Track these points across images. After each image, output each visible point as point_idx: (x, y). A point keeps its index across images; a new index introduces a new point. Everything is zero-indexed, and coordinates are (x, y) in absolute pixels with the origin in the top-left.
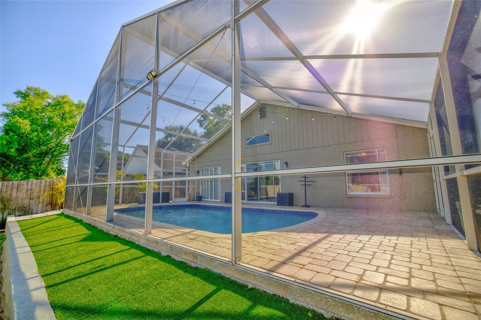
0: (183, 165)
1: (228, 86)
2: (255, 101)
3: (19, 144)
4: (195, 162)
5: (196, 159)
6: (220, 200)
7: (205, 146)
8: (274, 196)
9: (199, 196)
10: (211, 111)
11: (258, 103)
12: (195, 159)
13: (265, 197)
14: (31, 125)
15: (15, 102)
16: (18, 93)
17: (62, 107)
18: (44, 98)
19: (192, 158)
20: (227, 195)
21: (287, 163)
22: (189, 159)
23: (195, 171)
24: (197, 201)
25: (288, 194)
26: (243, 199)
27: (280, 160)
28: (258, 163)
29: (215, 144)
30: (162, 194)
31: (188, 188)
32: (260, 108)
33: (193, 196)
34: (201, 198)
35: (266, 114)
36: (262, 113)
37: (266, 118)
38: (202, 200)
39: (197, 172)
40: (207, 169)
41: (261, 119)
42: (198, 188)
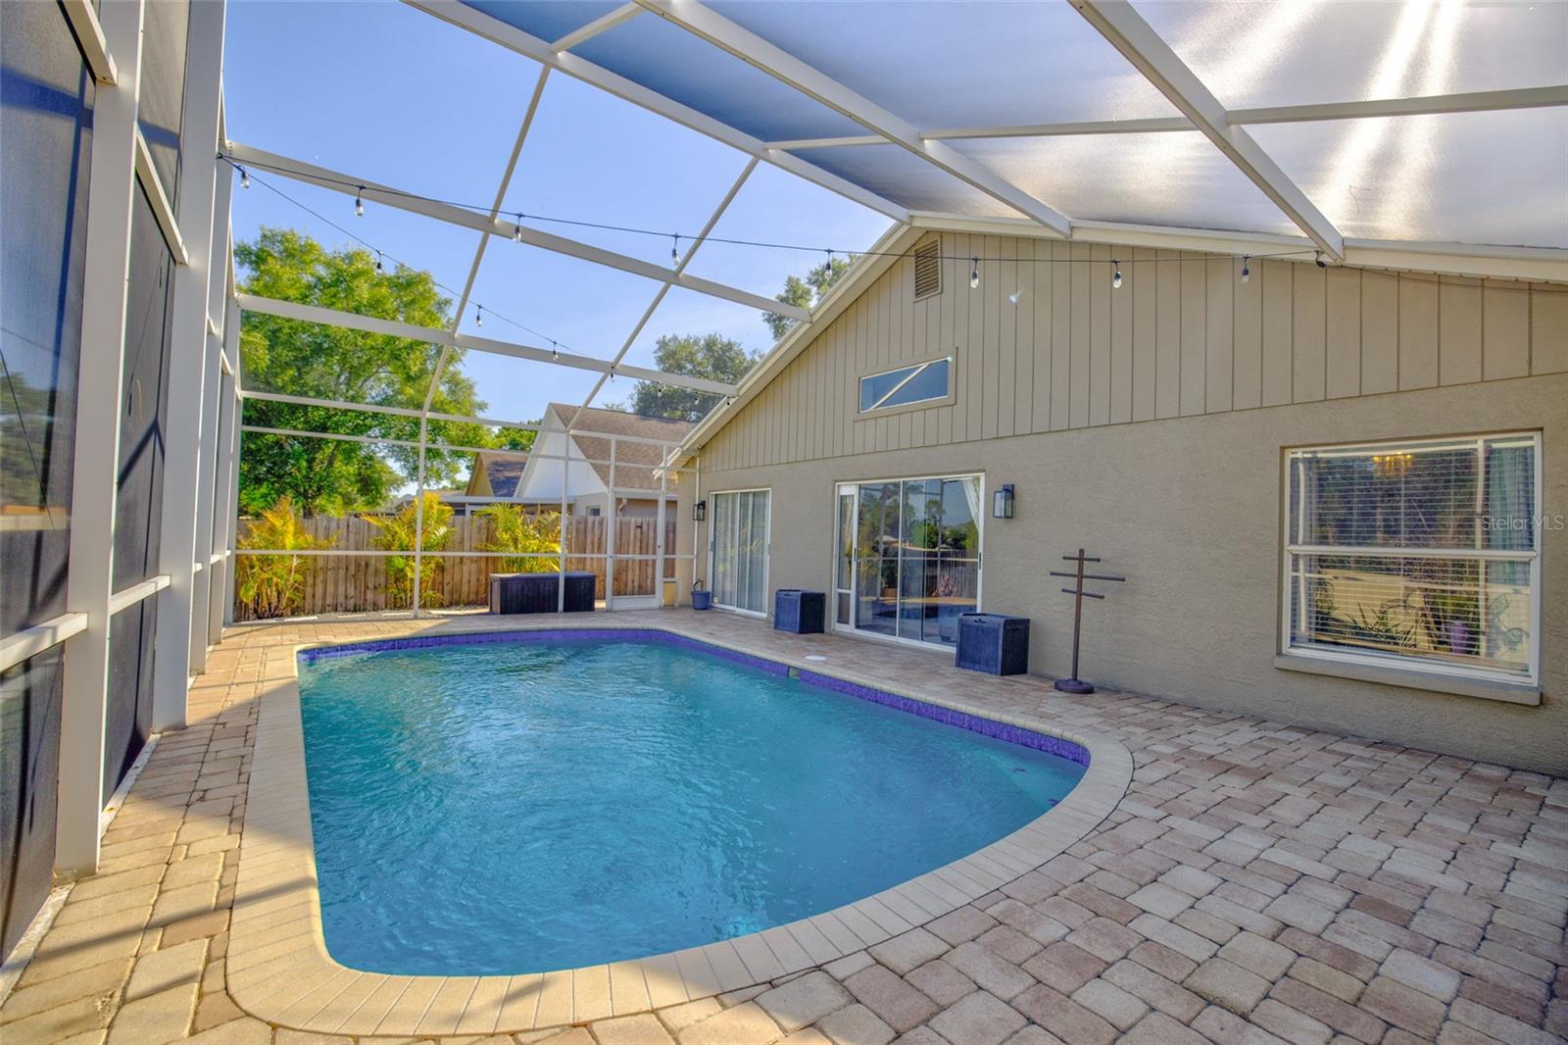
0: (654, 479)
1: (757, 158)
2: (892, 222)
4: (693, 470)
5: (697, 459)
6: (765, 616)
7: (717, 411)
9: (702, 593)
10: (810, 280)
11: (905, 228)
12: (692, 457)
14: (271, 348)
16: (242, 254)
17: (350, 290)
18: (306, 263)
19: (683, 453)
20: (781, 599)
21: (1013, 486)
22: (673, 459)
23: (695, 501)
24: (696, 609)
25: (1005, 625)
26: (843, 618)
27: (983, 474)
28: (901, 480)
29: (755, 403)
30: (566, 583)
31: (670, 564)
32: (916, 251)
33: (681, 592)
34: (708, 600)
35: (939, 276)
36: (924, 273)
37: (940, 294)
38: (710, 607)
39: (699, 505)
40: (730, 497)
41: (920, 299)
42: (702, 562)
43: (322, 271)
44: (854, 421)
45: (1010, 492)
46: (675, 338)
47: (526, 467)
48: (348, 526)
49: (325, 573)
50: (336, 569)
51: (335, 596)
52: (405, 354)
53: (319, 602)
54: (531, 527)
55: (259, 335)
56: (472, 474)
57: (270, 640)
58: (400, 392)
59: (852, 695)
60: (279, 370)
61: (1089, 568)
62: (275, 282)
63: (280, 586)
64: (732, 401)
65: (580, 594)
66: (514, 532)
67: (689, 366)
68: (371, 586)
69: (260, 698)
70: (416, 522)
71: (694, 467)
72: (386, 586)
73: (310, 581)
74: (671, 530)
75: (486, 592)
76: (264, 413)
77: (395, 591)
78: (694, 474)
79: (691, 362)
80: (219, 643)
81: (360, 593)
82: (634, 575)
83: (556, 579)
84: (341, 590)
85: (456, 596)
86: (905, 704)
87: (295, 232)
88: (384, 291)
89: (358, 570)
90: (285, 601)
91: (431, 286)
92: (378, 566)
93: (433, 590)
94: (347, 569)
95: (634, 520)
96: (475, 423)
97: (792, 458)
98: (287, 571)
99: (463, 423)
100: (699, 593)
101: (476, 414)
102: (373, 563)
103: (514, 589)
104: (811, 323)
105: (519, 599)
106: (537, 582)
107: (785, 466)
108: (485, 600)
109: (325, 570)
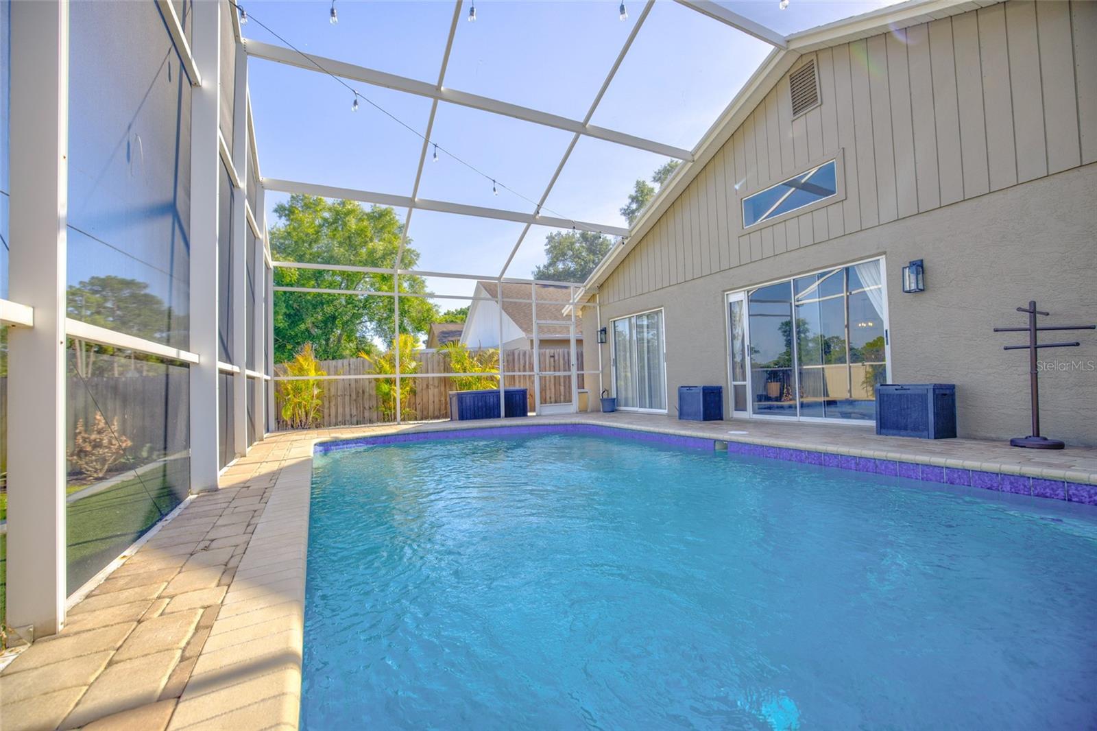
0: (564, 315)
2: (771, 48)
4: (594, 304)
5: (597, 296)
6: (665, 412)
7: (612, 253)
8: (851, 396)
9: (609, 399)
10: (654, 178)
11: (783, 53)
12: (594, 296)
13: (822, 399)
16: (280, 210)
17: (345, 224)
18: (317, 211)
19: (586, 291)
20: (684, 394)
21: (922, 261)
23: (597, 328)
24: (605, 412)
25: (934, 389)
26: (741, 405)
27: (884, 256)
28: (792, 278)
29: (644, 242)
30: (505, 395)
31: (581, 378)
32: (790, 76)
33: (592, 399)
34: (614, 404)
35: (818, 90)
36: (800, 93)
37: (820, 105)
38: (616, 410)
39: (601, 331)
40: (627, 321)
41: (797, 116)
42: (607, 376)
43: (326, 215)
44: (739, 237)
45: (919, 267)
46: (560, 234)
47: (463, 334)
48: (349, 364)
49: (336, 399)
50: (343, 396)
51: (344, 415)
52: (380, 263)
53: (333, 420)
54: (475, 359)
55: (292, 259)
56: (429, 336)
57: (298, 437)
59: (790, 460)
60: (306, 282)
61: (1041, 321)
62: (300, 226)
63: (307, 408)
64: (626, 242)
65: (517, 404)
66: (463, 364)
67: (570, 253)
68: (367, 407)
69: (281, 469)
70: (395, 360)
71: (594, 301)
72: (377, 407)
73: (327, 405)
74: (580, 357)
75: (446, 408)
76: (298, 310)
77: (384, 409)
78: (595, 307)
79: (572, 249)
80: (263, 440)
82: (550, 393)
83: (498, 393)
84: (347, 410)
85: (425, 413)
86: (857, 464)
88: (365, 223)
89: (357, 396)
90: (311, 419)
91: (394, 215)
92: (371, 392)
93: (409, 407)
94: (350, 395)
95: (549, 351)
96: (427, 308)
97: (681, 279)
98: (311, 397)
99: (420, 307)
100: (606, 400)
101: (428, 301)
102: (368, 390)
103: (468, 401)
104: (693, 161)
105: (472, 409)
106: (484, 395)
107: (675, 287)
108: (446, 413)
109: (336, 396)
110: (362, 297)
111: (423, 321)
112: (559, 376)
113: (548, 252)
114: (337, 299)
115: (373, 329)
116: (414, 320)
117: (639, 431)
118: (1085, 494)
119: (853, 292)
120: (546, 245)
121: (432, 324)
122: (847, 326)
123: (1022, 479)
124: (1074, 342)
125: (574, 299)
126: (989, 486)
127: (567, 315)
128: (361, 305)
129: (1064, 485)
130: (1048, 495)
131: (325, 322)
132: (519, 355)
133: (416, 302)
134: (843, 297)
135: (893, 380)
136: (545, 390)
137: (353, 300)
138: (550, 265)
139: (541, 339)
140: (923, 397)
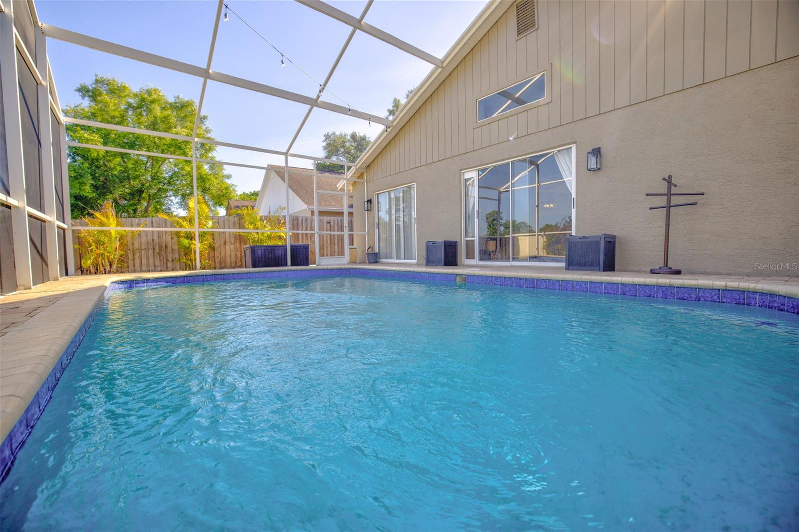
0: (339, 189)
3: (94, 178)
4: (362, 181)
5: (365, 174)
6: (415, 261)
7: (378, 140)
9: (372, 253)
12: (362, 174)
15: (76, 105)
16: (83, 91)
17: (150, 111)
18: (122, 96)
19: (356, 170)
20: (430, 247)
21: (600, 148)
22: (351, 174)
23: (365, 199)
24: (370, 262)
25: (605, 237)
26: (470, 255)
27: (575, 145)
28: (512, 160)
29: (402, 132)
30: (291, 249)
31: (351, 237)
32: (517, 5)
33: (359, 254)
34: (377, 257)
35: (536, 18)
36: (523, 19)
37: (537, 30)
38: (378, 262)
39: (368, 201)
40: (387, 194)
41: (520, 38)
42: (371, 236)
43: (132, 100)
44: (474, 129)
45: (597, 152)
46: (334, 134)
47: (256, 208)
48: (152, 222)
49: (140, 251)
50: (147, 249)
52: (184, 145)
54: (266, 221)
56: (227, 209)
58: (182, 169)
61: (674, 189)
63: (111, 259)
64: (389, 130)
65: (300, 255)
66: (255, 224)
67: (342, 150)
68: (170, 259)
70: (194, 218)
71: (363, 178)
72: (179, 258)
73: (131, 256)
74: (351, 223)
75: (241, 260)
77: (185, 260)
78: (363, 183)
79: (343, 147)
81: (164, 263)
82: (327, 249)
83: (285, 246)
84: (151, 261)
85: (223, 265)
87: (116, 80)
88: (169, 112)
89: (161, 249)
90: (115, 268)
92: (173, 246)
94: (154, 249)
95: (326, 218)
96: (225, 186)
97: (430, 161)
98: (113, 249)
99: (219, 186)
100: (370, 253)
101: (225, 181)
102: (170, 245)
103: (260, 252)
104: (443, 67)
105: (263, 259)
106: (273, 248)
107: (425, 167)
108: (241, 264)
109: (140, 249)
110: (167, 175)
111: (222, 197)
112: (334, 235)
113: (325, 148)
114: (143, 175)
115: (177, 203)
116: (214, 197)
117: (398, 271)
118: (709, 296)
119: (541, 184)
120: (323, 141)
121: (230, 200)
122: (538, 206)
123: (670, 288)
124: (693, 202)
125: (347, 176)
126: (649, 295)
127: (340, 189)
128: (166, 181)
129: (696, 291)
130: (685, 298)
131: (132, 194)
132: (302, 220)
133: (215, 182)
134: (535, 186)
135: (576, 233)
136: (323, 248)
137: (159, 176)
138: (326, 157)
139: (320, 210)
140: (597, 243)
